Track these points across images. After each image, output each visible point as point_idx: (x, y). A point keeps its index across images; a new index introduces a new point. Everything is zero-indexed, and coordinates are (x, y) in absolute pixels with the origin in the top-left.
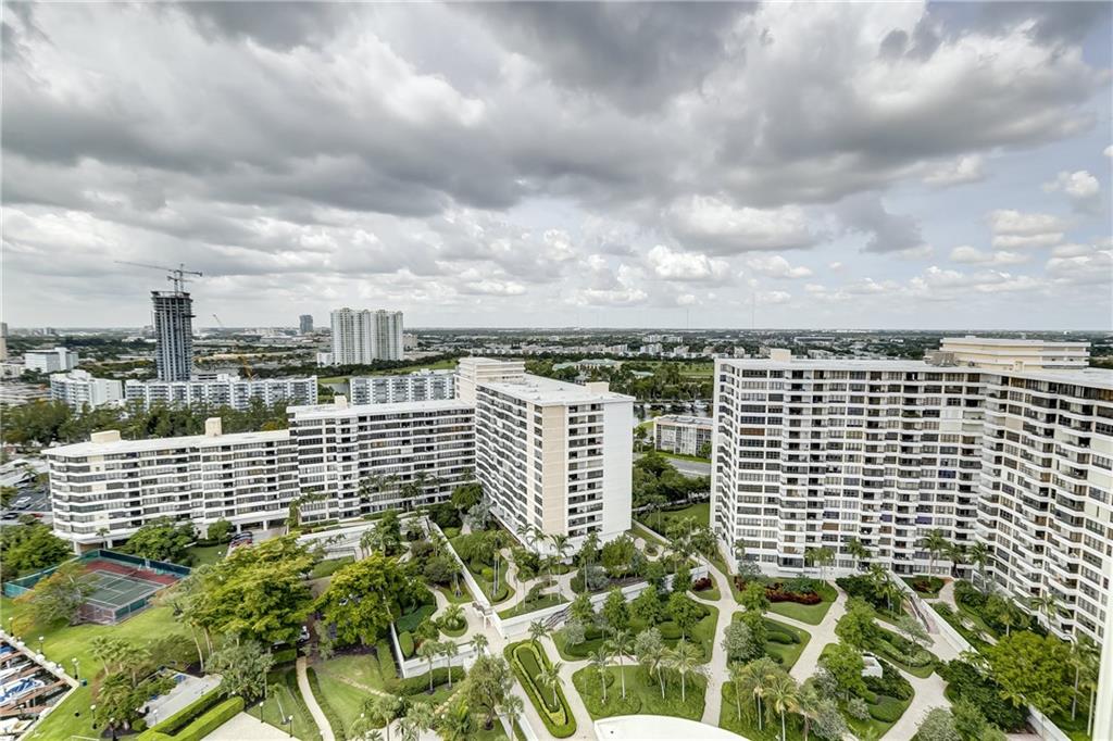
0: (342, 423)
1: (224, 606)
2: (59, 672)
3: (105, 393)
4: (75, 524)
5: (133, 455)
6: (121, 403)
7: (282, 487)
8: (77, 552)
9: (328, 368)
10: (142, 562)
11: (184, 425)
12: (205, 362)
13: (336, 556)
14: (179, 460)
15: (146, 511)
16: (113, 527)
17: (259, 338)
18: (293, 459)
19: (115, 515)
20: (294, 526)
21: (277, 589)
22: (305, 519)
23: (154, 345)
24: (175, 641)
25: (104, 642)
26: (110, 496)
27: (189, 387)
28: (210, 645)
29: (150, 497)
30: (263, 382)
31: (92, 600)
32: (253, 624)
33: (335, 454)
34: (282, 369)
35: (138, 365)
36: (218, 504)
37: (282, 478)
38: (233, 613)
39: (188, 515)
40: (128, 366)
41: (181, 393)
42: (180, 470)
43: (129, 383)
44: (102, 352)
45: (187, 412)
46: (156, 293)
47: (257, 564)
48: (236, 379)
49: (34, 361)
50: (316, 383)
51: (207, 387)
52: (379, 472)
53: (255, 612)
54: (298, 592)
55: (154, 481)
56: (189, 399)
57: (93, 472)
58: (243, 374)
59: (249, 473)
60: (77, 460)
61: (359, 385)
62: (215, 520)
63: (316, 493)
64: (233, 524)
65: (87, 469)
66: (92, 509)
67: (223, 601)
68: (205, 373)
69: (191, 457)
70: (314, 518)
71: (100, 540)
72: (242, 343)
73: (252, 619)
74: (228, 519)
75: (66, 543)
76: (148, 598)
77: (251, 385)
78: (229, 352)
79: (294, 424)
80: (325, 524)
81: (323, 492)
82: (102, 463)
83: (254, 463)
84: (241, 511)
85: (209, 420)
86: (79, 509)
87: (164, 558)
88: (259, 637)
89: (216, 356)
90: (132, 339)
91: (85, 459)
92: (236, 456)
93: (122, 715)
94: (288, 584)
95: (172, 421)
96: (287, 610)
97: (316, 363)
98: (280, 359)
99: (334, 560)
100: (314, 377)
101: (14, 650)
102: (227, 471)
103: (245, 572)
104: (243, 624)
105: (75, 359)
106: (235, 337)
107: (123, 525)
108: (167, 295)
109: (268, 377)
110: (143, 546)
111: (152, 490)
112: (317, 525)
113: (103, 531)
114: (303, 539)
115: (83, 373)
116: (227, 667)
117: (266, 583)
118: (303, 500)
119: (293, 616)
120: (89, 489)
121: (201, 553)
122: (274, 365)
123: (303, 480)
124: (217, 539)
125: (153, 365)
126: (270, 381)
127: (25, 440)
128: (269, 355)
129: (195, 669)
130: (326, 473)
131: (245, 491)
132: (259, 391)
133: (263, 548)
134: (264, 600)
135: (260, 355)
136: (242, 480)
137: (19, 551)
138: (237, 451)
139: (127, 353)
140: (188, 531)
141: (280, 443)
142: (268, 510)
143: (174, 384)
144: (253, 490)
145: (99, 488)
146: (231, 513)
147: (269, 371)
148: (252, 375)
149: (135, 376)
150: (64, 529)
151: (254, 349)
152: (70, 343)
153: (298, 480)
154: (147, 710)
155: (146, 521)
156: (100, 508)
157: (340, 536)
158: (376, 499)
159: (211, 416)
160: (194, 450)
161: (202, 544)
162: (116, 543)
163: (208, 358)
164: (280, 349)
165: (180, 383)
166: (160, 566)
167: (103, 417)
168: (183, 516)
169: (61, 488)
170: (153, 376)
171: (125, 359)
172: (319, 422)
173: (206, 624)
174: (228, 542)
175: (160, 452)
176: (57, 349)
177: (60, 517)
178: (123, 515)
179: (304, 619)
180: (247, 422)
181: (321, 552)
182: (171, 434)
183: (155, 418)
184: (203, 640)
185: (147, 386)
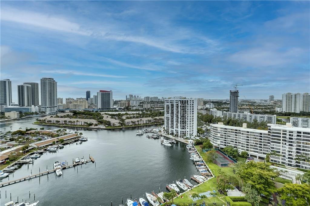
0: (290, 132)
1: (247, 175)
2: (211, 172)
3: (219, 114)
4: (214, 141)
5: (226, 129)
6: (222, 116)
7: (264, 148)
8: (214, 147)
9: (280, 113)
10: (226, 155)
11: (235, 124)
12: (240, 108)
13: (284, 177)
14: (236, 133)
15: (228, 143)
16: (221, 144)
17: (255, 102)
18: (268, 140)
19: (221, 142)
20: (268, 161)
21: (263, 178)
22: (272, 160)
23: (229, 103)
24: (234, 178)
25: (220, 170)
26: (221, 137)
27: (237, 114)
28: (242, 184)
29: (229, 140)
30: (257, 115)
31: (217, 159)
32: (256, 185)
33: (286, 142)
34: (263, 112)
35: (225, 108)
36: (244, 147)
37: (264, 145)
38: (250, 179)
39: (237, 147)
40: (223, 108)
41: (235, 115)
42: (236, 135)
43: (224, 112)
44: (219, 104)
45: (237, 121)
46: (231, 91)
47: (256, 168)
48: (249, 114)
49: (207, 106)
50: (276, 117)
51: (241, 114)
52: (306, 154)
53: (256, 181)
54: (271, 182)
55: (230, 136)
56: (237, 118)
57: (218, 131)
58: (251, 112)
59: (254, 141)
60: (215, 128)
61: (294, 120)
62: (243, 151)
63: (277, 153)
64: (248, 154)
65: (217, 130)
66: (217, 139)
67: (247, 174)
68: (240, 111)
69: (239, 132)
70: (275, 161)
71: (218, 146)
72: (250, 104)
73: (255, 183)
74: (247, 152)
75: (212, 145)
76: (227, 164)
77: (254, 116)
78: (246, 106)
79: (270, 129)
80: (280, 165)
81: (279, 154)
82: (220, 129)
83: (256, 138)
84: (250, 151)
85: (244, 124)
86: (215, 138)
87: (231, 156)
88: (257, 189)
89: (243, 107)
90: (224, 102)
91: (217, 128)
92: (250, 135)
93: (223, 189)
94: (268, 179)
95: (233, 122)
96: (267, 186)
97: (275, 111)
98: (262, 109)
99: (283, 178)
100: (275, 115)
101: (204, 163)
102: (248, 138)
103: (253, 169)
104: (252, 183)
105: (214, 106)
106: (248, 102)
107: (222, 145)
108: (233, 91)
109: (258, 114)
110: (227, 151)
111: (229, 138)
112: (276, 164)
113: (219, 145)
114: (272, 167)
115: (215, 109)
116: (247, 193)
117: (260, 175)
118: (272, 154)
119: (269, 190)
120: (217, 134)
121: (239, 158)
122: (260, 110)
123: (273, 148)
124: (243, 156)
125: (229, 108)
126: (260, 115)
127: (206, 122)
128: (258, 107)
129: (239, 188)
130: (281, 148)
131: (252, 146)
132: (256, 118)
133: (259, 164)
134: (259, 179)
135: (256, 107)
136: (252, 142)
137: (205, 143)
138: (251, 134)
139: (223, 105)
140: (237, 151)
141: (264, 134)
142: (259, 153)
143: (234, 113)
144: (255, 146)
145: (219, 135)
146: (248, 150)
147: (259, 112)
148: (253, 113)
149: (225, 111)
150: (212, 141)
151: (254, 106)
152: (213, 102)
153: (270, 147)
154: (227, 191)
155: (227, 145)
156: (219, 139)
157: (286, 171)
158: (303, 163)
159: (244, 123)
160: (239, 131)
161: (239, 156)
162: (221, 148)
163: (241, 107)
164: (262, 106)
165: (235, 113)
166: (230, 158)
167: (219, 119)
168: (236, 147)
169: (213, 133)
170: (228, 111)
171: (223, 106)
172: (280, 130)
173: (242, 178)
174: (246, 158)
175: (232, 130)
176: (211, 104)
177: (212, 139)
178: (223, 142)
179: (273, 192)
180: (252, 126)
181: (279, 174)
182: (233, 125)
183: (229, 121)
184: (241, 181)
185: (228, 113)
